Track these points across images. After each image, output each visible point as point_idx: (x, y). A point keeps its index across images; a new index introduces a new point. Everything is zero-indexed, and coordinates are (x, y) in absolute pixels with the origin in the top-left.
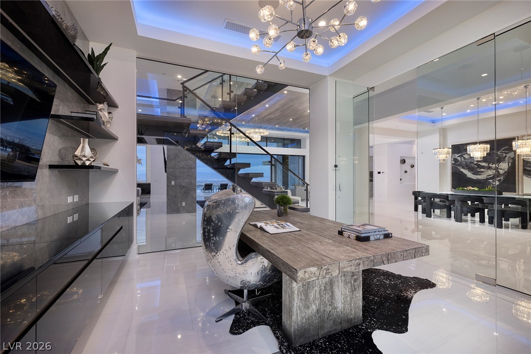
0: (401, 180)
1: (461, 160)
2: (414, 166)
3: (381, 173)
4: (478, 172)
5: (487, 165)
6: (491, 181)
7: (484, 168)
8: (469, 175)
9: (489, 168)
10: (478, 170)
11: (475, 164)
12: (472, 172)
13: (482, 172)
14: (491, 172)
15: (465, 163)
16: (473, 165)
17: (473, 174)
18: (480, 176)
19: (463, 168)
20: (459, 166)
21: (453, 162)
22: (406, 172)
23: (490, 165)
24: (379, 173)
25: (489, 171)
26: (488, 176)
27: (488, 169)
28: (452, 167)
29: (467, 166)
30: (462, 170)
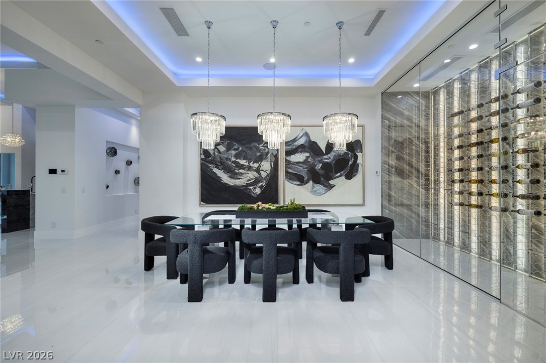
0: (108, 187)
1: (214, 154)
2: (131, 162)
3: (59, 171)
4: (236, 174)
5: (247, 164)
6: (251, 188)
7: (244, 169)
8: (225, 178)
9: (250, 168)
10: (237, 171)
11: (233, 162)
12: (229, 174)
13: (241, 174)
14: (252, 175)
15: (219, 159)
16: (230, 163)
17: (230, 177)
18: (239, 180)
19: (217, 167)
20: (211, 163)
21: (203, 157)
22: (117, 172)
23: (251, 164)
24: (53, 172)
25: (249, 173)
26: (249, 180)
27: (248, 170)
28: (202, 164)
29: (222, 163)
30: (215, 170)
